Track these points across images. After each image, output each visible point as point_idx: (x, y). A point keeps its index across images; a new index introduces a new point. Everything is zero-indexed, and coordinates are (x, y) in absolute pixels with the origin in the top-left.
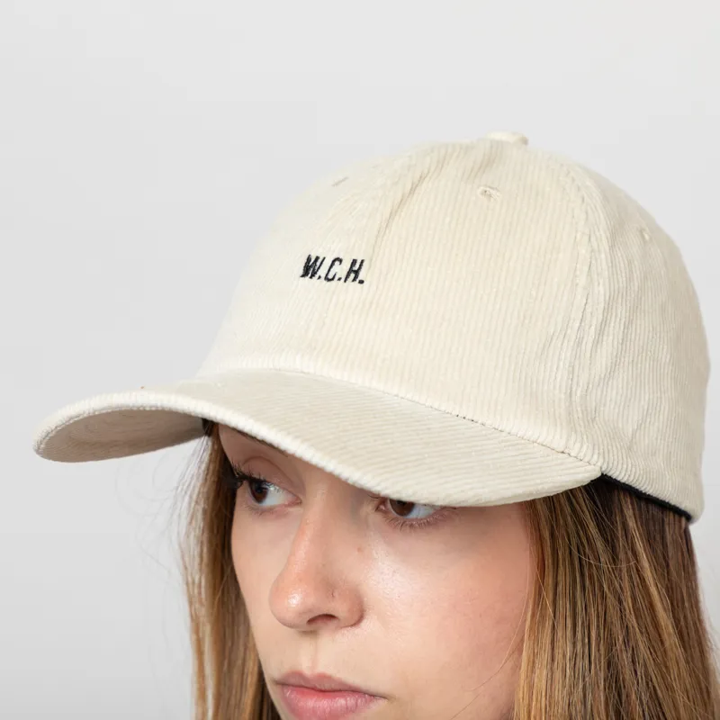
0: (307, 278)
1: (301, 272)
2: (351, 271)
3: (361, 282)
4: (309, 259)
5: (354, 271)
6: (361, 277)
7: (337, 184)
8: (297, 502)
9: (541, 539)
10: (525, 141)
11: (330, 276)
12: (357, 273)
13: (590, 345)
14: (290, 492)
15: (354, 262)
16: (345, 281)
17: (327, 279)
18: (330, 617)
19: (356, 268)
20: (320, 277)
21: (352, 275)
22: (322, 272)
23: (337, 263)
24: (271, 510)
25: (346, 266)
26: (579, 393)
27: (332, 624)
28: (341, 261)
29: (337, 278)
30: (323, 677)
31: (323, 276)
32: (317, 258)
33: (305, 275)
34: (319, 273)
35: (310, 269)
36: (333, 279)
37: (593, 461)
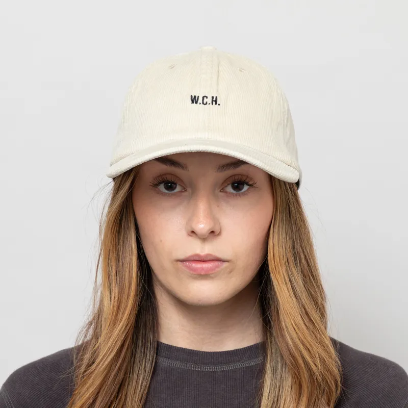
0: (194, 104)
1: (191, 102)
2: (213, 101)
3: (219, 105)
4: (192, 97)
5: (215, 101)
6: (218, 103)
11: (205, 103)
12: (216, 101)
15: (213, 97)
16: (212, 104)
17: (203, 103)
19: (214, 99)
20: (200, 104)
22: (200, 101)
23: (205, 98)
25: (210, 99)
28: (207, 97)
29: (208, 103)
30: (208, 255)
32: (195, 97)
33: (193, 102)
35: (194, 100)
36: (206, 104)
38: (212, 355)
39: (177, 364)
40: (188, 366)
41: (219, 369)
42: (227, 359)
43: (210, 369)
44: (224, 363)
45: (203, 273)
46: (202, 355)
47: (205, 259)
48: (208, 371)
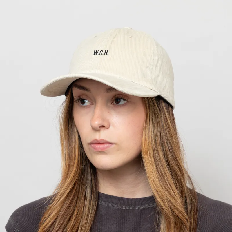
0: (95, 55)
1: (93, 54)
2: (105, 53)
3: (108, 55)
4: (95, 51)
5: (106, 53)
6: (108, 54)
7: (95, 37)
8: (92, 104)
9: (147, 109)
10: (132, 29)
11: (101, 54)
12: (107, 53)
13: (155, 69)
14: (91, 102)
15: (106, 51)
16: (104, 55)
17: (100, 54)
18: (103, 126)
19: (106, 52)
21: (106, 54)
22: (99, 53)
24: (86, 106)
25: (104, 52)
26: (153, 78)
27: (104, 128)
28: (102, 51)
30: (102, 140)
31: (99, 54)
32: (97, 51)
33: (94, 54)
34: (98, 54)
35: (95, 53)
37: (158, 92)
38: (132, 200)
39: (113, 206)
40: (118, 206)
41: (136, 208)
42: (141, 203)
43: (131, 208)
44: (139, 205)
45: (100, 150)
46: (126, 200)
47: (101, 142)
48: (130, 209)
